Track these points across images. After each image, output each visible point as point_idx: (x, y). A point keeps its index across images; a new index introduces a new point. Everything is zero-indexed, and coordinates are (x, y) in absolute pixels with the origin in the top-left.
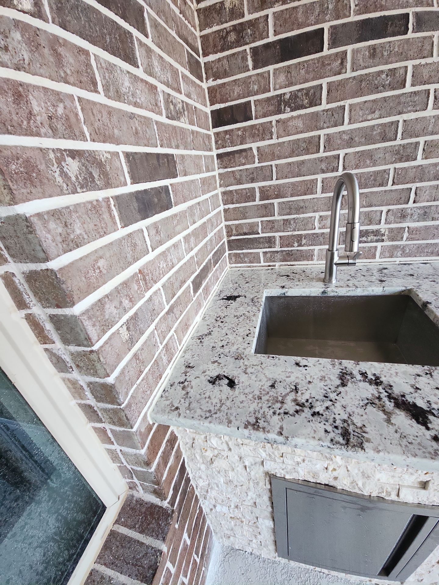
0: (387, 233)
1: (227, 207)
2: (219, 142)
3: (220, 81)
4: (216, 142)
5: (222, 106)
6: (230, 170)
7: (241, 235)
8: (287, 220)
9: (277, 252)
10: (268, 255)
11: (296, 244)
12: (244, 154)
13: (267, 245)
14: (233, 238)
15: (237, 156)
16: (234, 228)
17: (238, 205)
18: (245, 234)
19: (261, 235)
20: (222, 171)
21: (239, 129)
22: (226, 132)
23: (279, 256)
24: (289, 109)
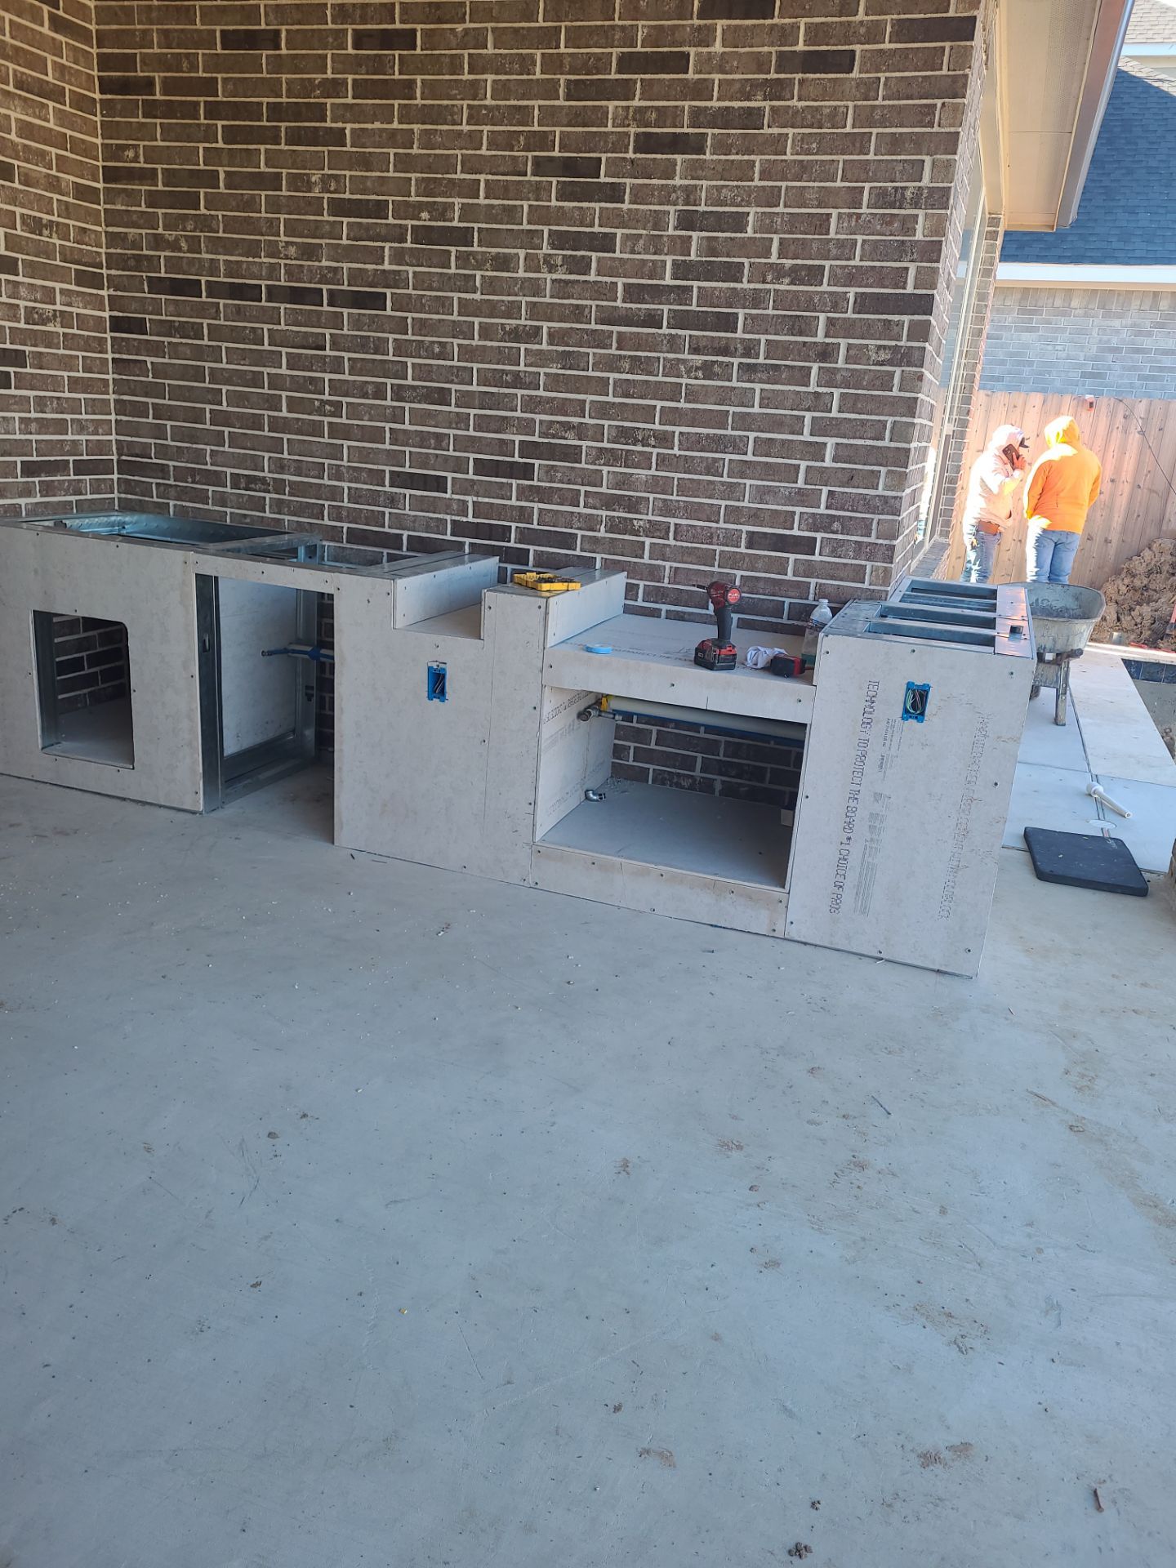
0: (271, 483)
1: (119, 418)
2: (116, 347)
3: (119, 293)
4: (112, 346)
5: (121, 314)
6: (124, 377)
7: (132, 456)
8: (180, 447)
9: (171, 486)
10: (162, 488)
11: (190, 480)
12: (138, 365)
13: (160, 475)
14: (124, 458)
15: (132, 365)
16: (125, 445)
17: (130, 419)
18: (137, 456)
19: (155, 461)
20: (116, 376)
21: (135, 340)
22: (122, 339)
23: (173, 492)
24: (178, 336)
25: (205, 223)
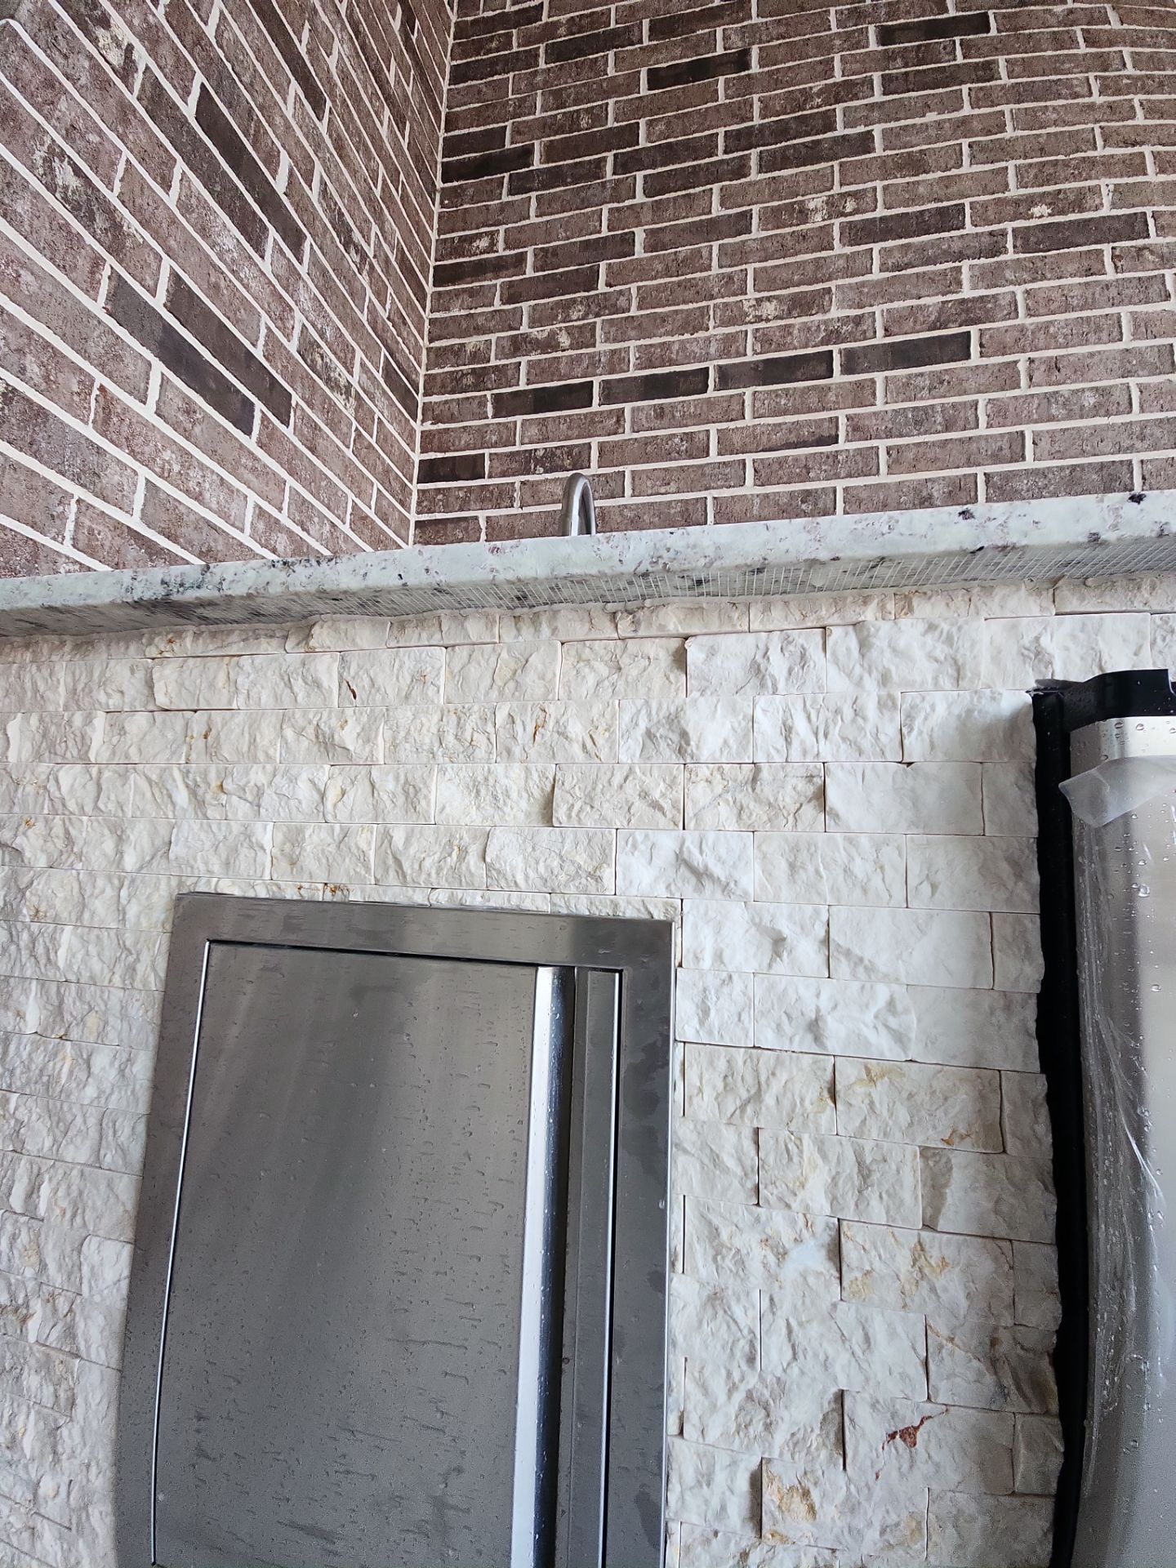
2: (425, 503)
3: (441, 426)
4: (419, 503)
5: (440, 455)
12: (464, 524)
15: (450, 526)
21: (460, 488)
22: (438, 491)
24: (542, 470)
25: (606, 305)
